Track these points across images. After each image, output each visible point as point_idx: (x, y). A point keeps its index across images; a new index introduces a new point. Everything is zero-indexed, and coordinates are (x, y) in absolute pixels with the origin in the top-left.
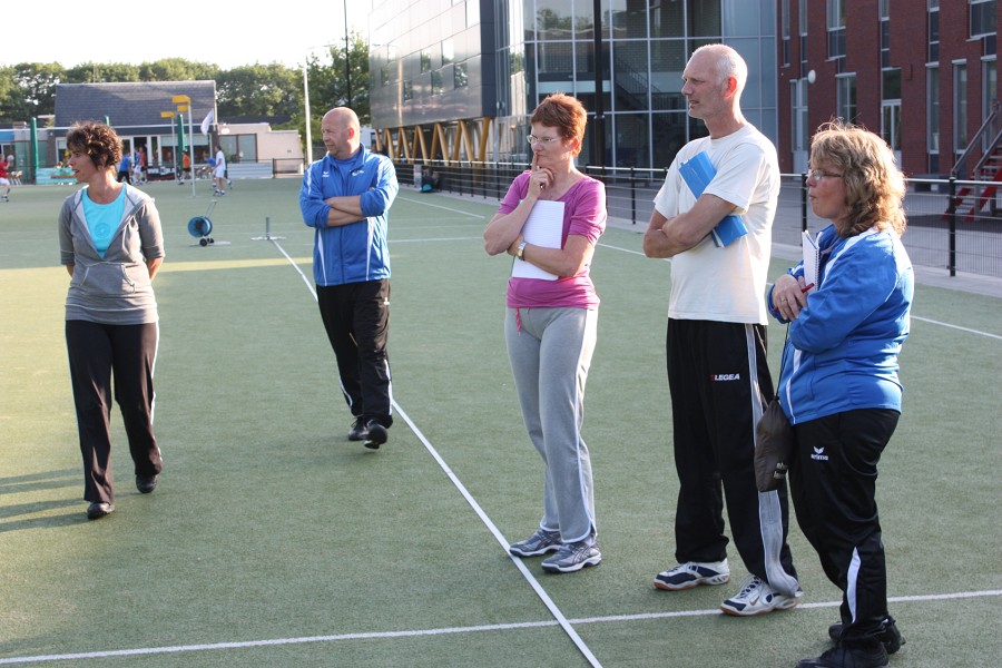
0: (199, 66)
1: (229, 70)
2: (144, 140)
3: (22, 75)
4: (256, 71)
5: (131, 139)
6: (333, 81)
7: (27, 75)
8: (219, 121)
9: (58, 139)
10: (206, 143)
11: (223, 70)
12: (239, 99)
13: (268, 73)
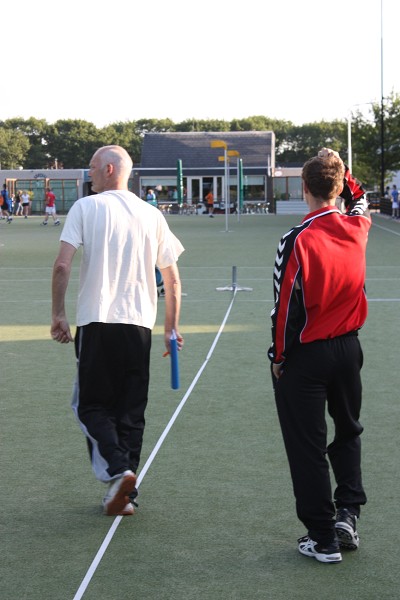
0: (278, 123)
1: (301, 126)
2: (211, 180)
3: (142, 128)
4: (321, 127)
5: (200, 178)
6: (374, 133)
7: (146, 128)
8: (276, 166)
9: (141, 178)
10: (261, 184)
11: (296, 126)
12: (308, 148)
13: (331, 128)
